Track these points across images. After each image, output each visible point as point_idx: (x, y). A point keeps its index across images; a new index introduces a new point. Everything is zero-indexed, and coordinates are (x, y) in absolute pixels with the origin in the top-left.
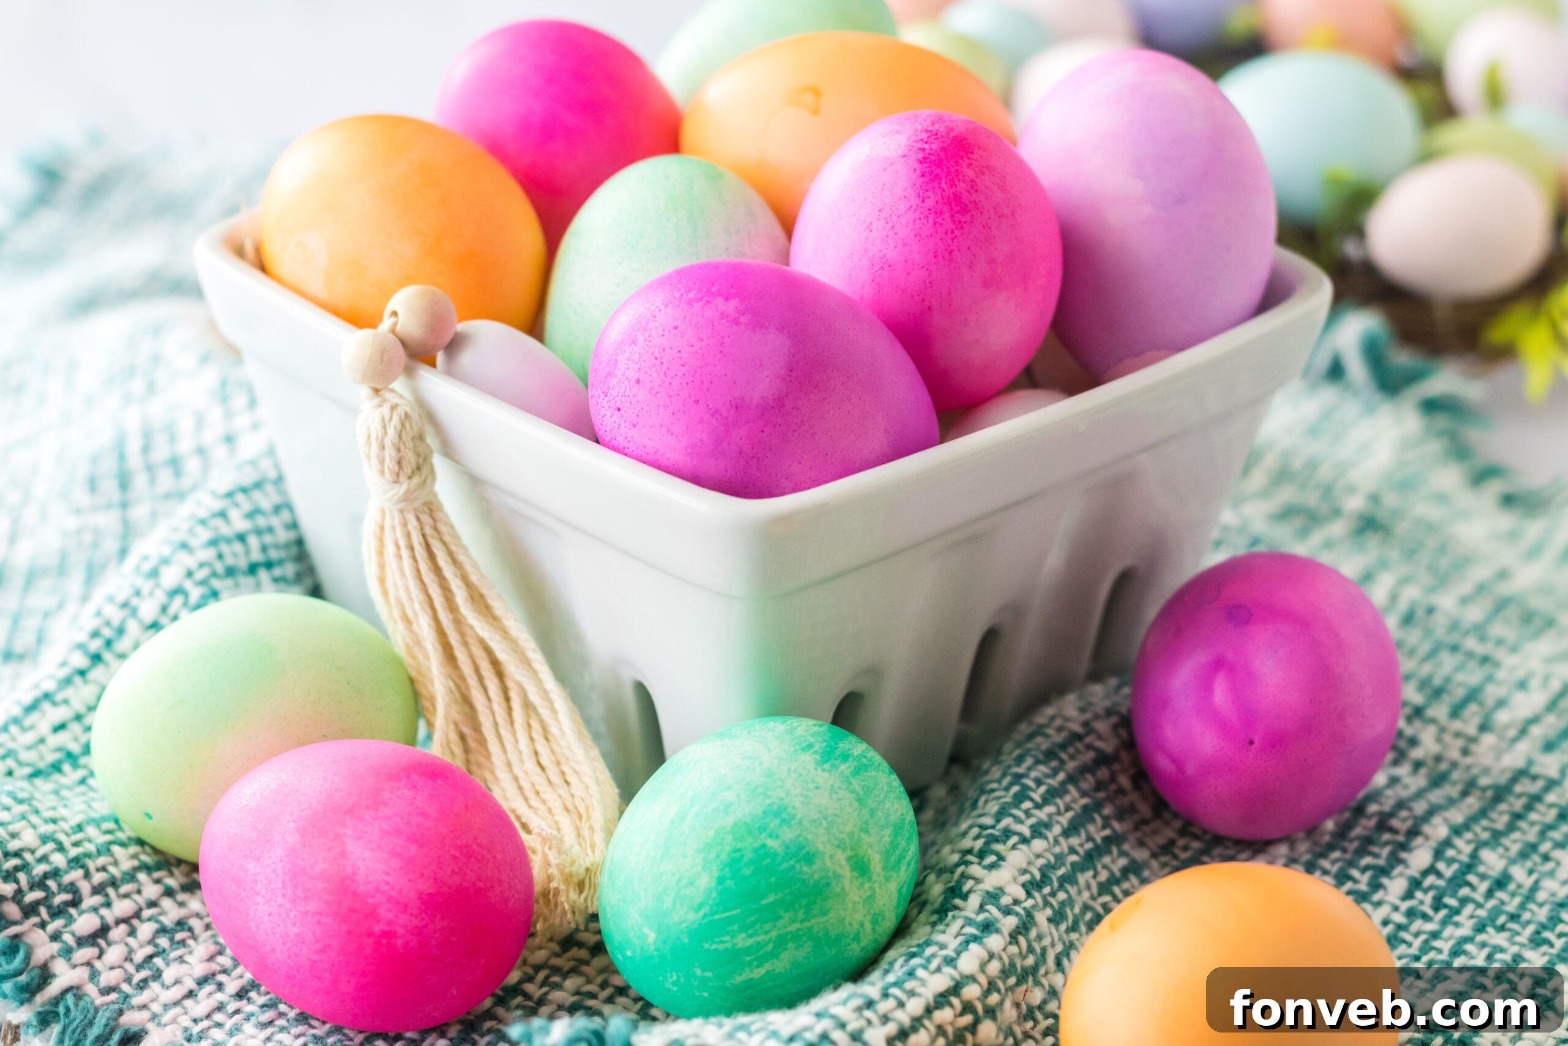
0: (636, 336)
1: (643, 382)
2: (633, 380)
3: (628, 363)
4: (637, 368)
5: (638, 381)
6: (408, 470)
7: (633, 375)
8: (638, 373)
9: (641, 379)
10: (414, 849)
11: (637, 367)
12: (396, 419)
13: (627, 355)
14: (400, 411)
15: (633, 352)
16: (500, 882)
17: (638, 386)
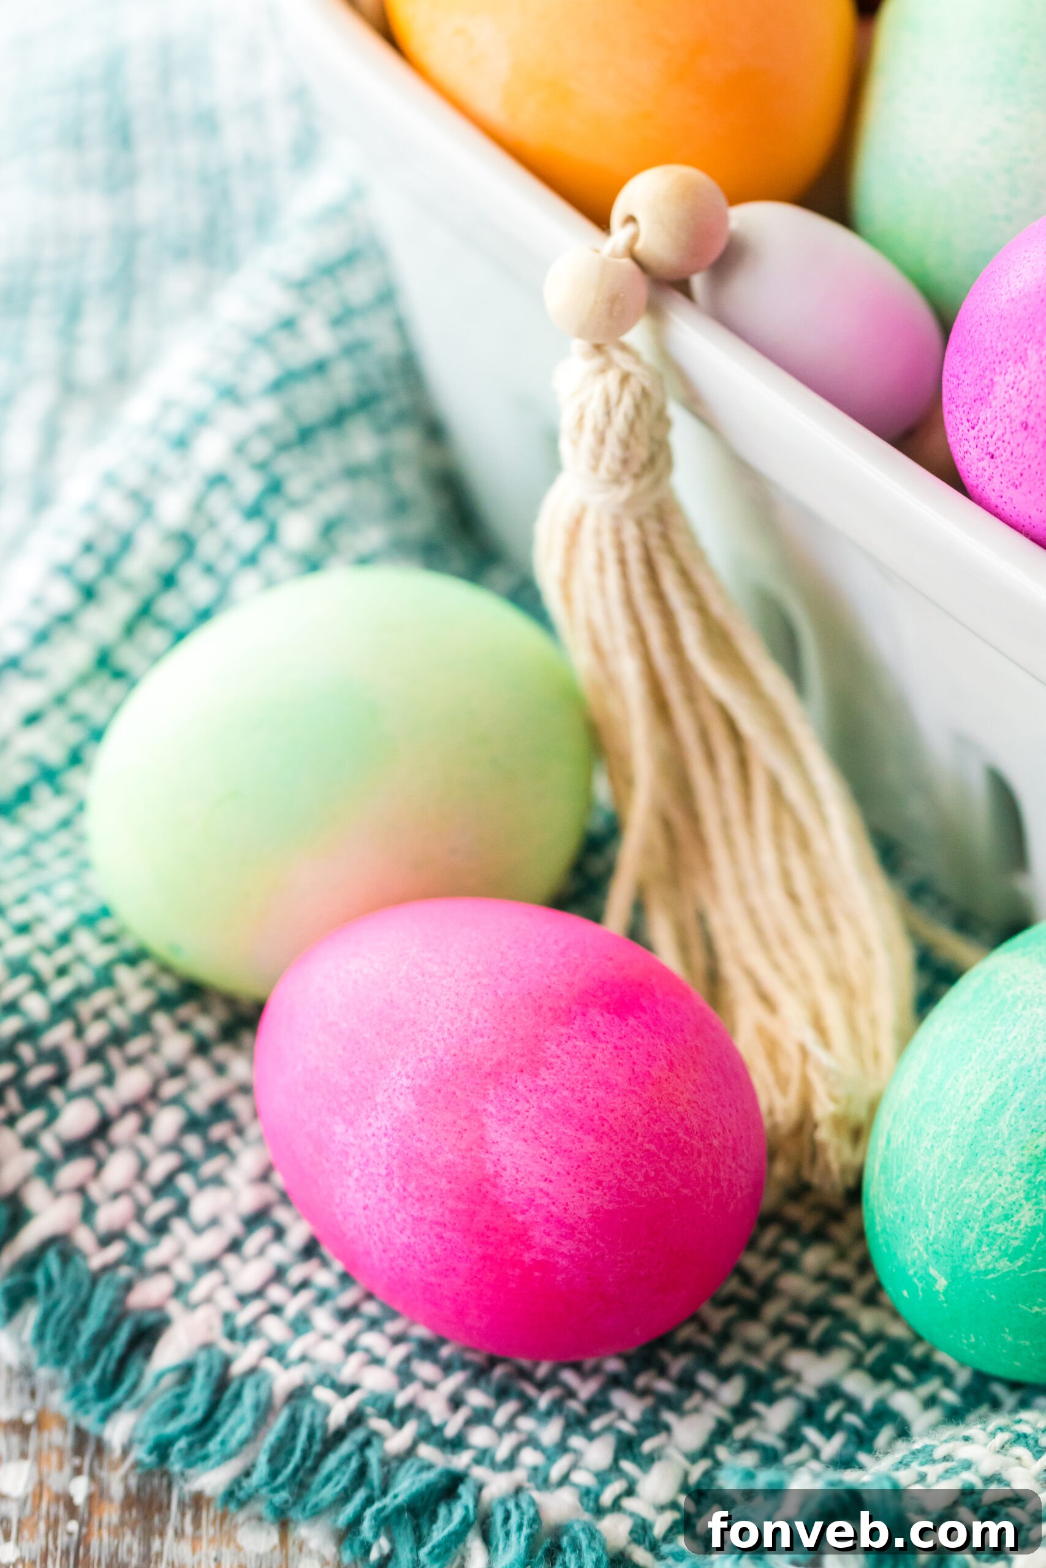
0: (1026, 349)
1: (1033, 428)
2: (1018, 421)
3: (1011, 392)
4: (1025, 406)
5: (1025, 426)
6: (635, 467)
7: (1019, 415)
8: (1026, 413)
9: (1031, 423)
10: (590, 1144)
11: (1025, 403)
12: (627, 402)
13: (1010, 378)
14: (634, 386)
15: (1019, 378)
16: (717, 1182)
17: (1025, 434)
